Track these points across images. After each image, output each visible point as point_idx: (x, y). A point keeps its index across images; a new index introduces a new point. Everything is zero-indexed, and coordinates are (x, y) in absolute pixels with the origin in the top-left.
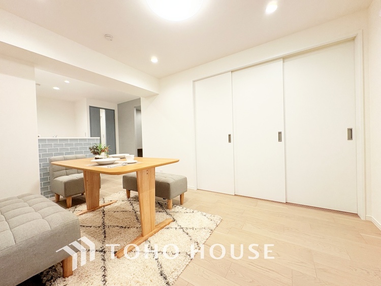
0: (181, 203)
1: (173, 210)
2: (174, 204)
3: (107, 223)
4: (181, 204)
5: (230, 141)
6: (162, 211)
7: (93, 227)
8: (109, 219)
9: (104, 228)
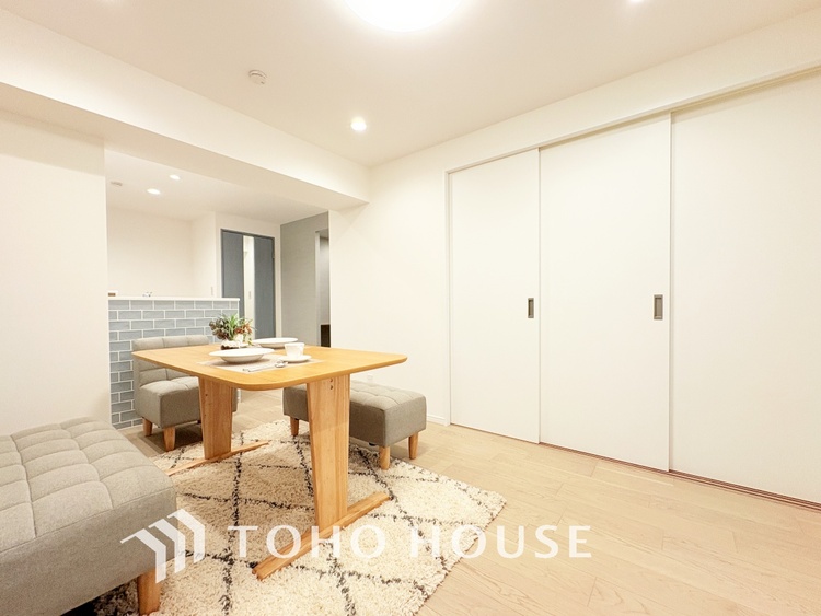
0: (411, 456)
1: (391, 471)
2: (394, 457)
3: (244, 492)
4: (411, 458)
5: (531, 314)
6: (367, 472)
7: (212, 499)
8: (249, 483)
9: (236, 505)
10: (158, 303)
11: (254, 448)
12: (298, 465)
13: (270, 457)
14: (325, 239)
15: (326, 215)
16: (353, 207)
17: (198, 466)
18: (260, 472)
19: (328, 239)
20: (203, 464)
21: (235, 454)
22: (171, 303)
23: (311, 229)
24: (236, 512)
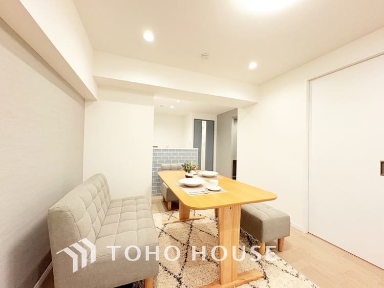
1: (265, 257)
3: (191, 243)
4: (279, 251)
7: (179, 242)
8: (194, 238)
9: (187, 249)
10: (170, 150)
11: (198, 219)
12: (216, 235)
13: (204, 226)
14: (236, 120)
15: (236, 109)
16: (249, 106)
17: (177, 222)
18: (199, 233)
19: (237, 119)
20: (179, 221)
21: (191, 220)
22: (174, 150)
23: (230, 116)
24: (187, 253)
